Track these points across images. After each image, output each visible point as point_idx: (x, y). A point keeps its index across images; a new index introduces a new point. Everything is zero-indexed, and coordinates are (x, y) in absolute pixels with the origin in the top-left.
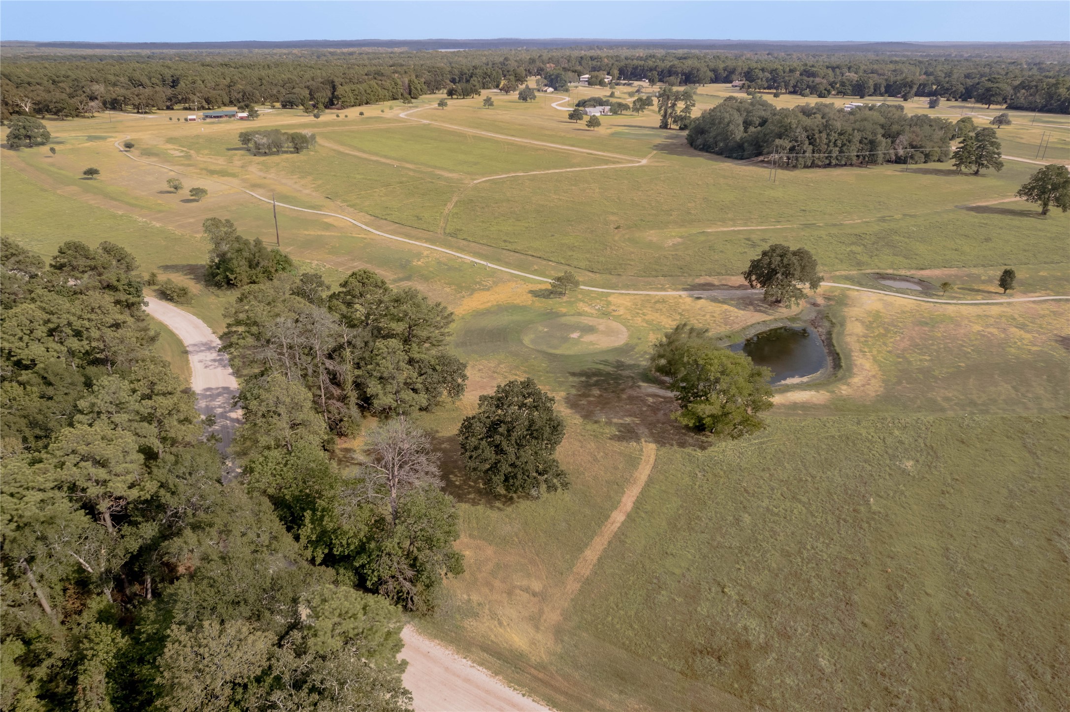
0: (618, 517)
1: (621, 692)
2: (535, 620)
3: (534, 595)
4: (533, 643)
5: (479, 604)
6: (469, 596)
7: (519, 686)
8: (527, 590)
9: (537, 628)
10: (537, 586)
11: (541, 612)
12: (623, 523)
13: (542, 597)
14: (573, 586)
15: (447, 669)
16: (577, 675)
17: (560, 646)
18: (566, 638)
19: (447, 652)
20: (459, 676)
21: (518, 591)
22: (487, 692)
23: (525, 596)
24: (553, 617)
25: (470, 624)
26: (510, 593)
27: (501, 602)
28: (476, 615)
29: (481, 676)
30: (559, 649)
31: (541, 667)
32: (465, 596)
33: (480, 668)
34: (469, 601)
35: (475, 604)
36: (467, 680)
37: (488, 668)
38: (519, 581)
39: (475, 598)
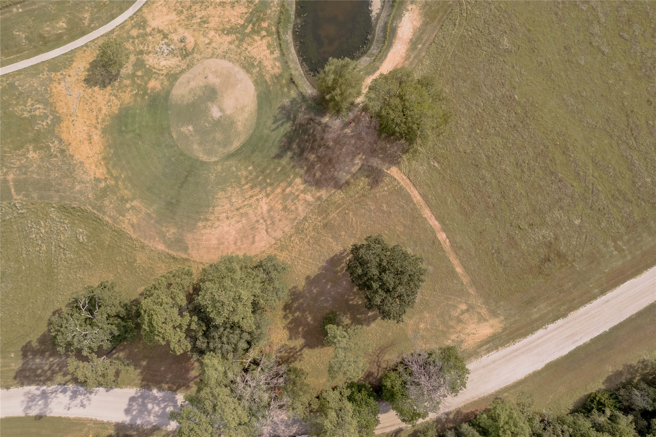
0: (442, 236)
1: (535, 307)
2: (481, 319)
3: (467, 310)
4: (492, 326)
5: (458, 337)
6: (450, 339)
7: (508, 343)
8: (463, 312)
9: (486, 320)
10: (464, 307)
11: (479, 313)
12: (448, 237)
13: (470, 308)
14: (472, 291)
15: (483, 367)
16: (517, 318)
17: (501, 316)
18: (499, 312)
19: (475, 362)
20: (490, 364)
21: (461, 317)
22: (504, 357)
23: (466, 315)
24: (484, 311)
25: (464, 346)
26: (459, 321)
27: (463, 328)
28: (462, 341)
29: (494, 355)
30: (502, 318)
31: (505, 329)
32: (449, 341)
33: (491, 354)
34: (453, 341)
35: (456, 339)
36: (494, 362)
37: (492, 350)
38: (455, 313)
39: (453, 337)
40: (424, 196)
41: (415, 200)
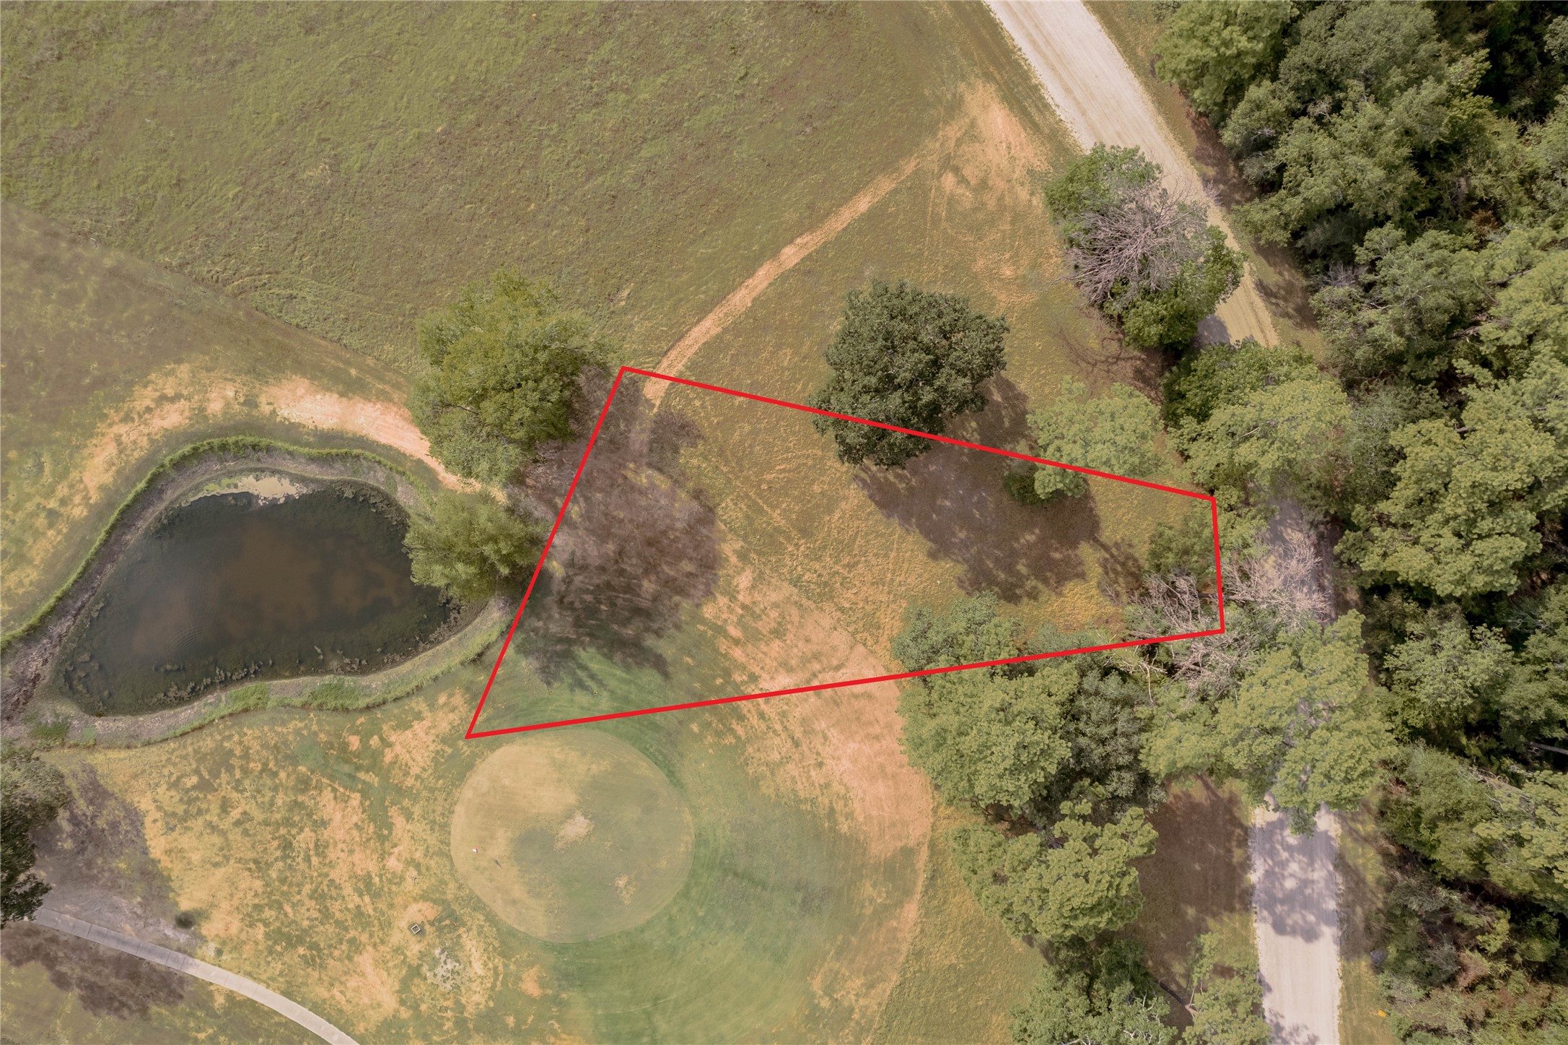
0: (791, 255)
1: (926, 12)
2: (972, 134)
3: (956, 170)
4: (985, 108)
5: (1022, 184)
6: (1030, 201)
7: (1019, 65)
8: (963, 180)
9: (973, 125)
10: (949, 180)
11: (959, 142)
12: (791, 241)
13: (947, 163)
14: (909, 167)
15: (1084, 113)
16: (956, 52)
17: (959, 90)
18: (949, 97)
19: (1076, 136)
20: (1075, 99)
21: (973, 182)
22: (1054, 69)
23: (968, 171)
24: (952, 132)
25: (1041, 165)
26: (983, 185)
27: (998, 175)
28: (1031, 172)
29: (1053, 92)
30: (962, 87)
31: (988, 77)
32: (1035, 202)
33: (1050, 101)
34: (1032, 194)
35: (1027, 186)
36: (1068, 91)
37: (1041, 98)
38: (967, 198)
39: (1023, 194)
40: (703, 311)
41: (716, 330)
